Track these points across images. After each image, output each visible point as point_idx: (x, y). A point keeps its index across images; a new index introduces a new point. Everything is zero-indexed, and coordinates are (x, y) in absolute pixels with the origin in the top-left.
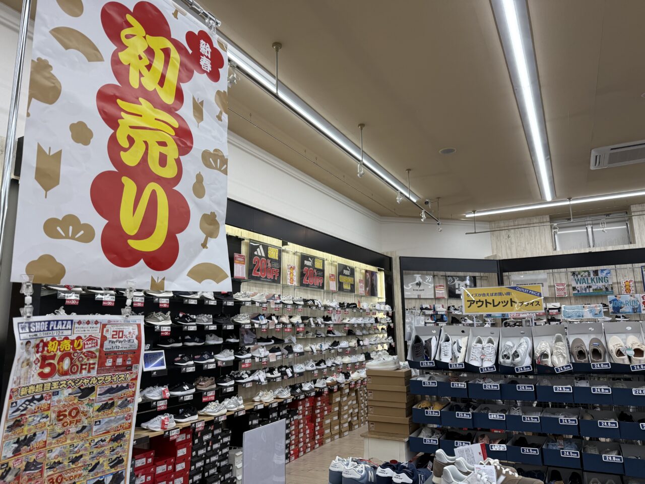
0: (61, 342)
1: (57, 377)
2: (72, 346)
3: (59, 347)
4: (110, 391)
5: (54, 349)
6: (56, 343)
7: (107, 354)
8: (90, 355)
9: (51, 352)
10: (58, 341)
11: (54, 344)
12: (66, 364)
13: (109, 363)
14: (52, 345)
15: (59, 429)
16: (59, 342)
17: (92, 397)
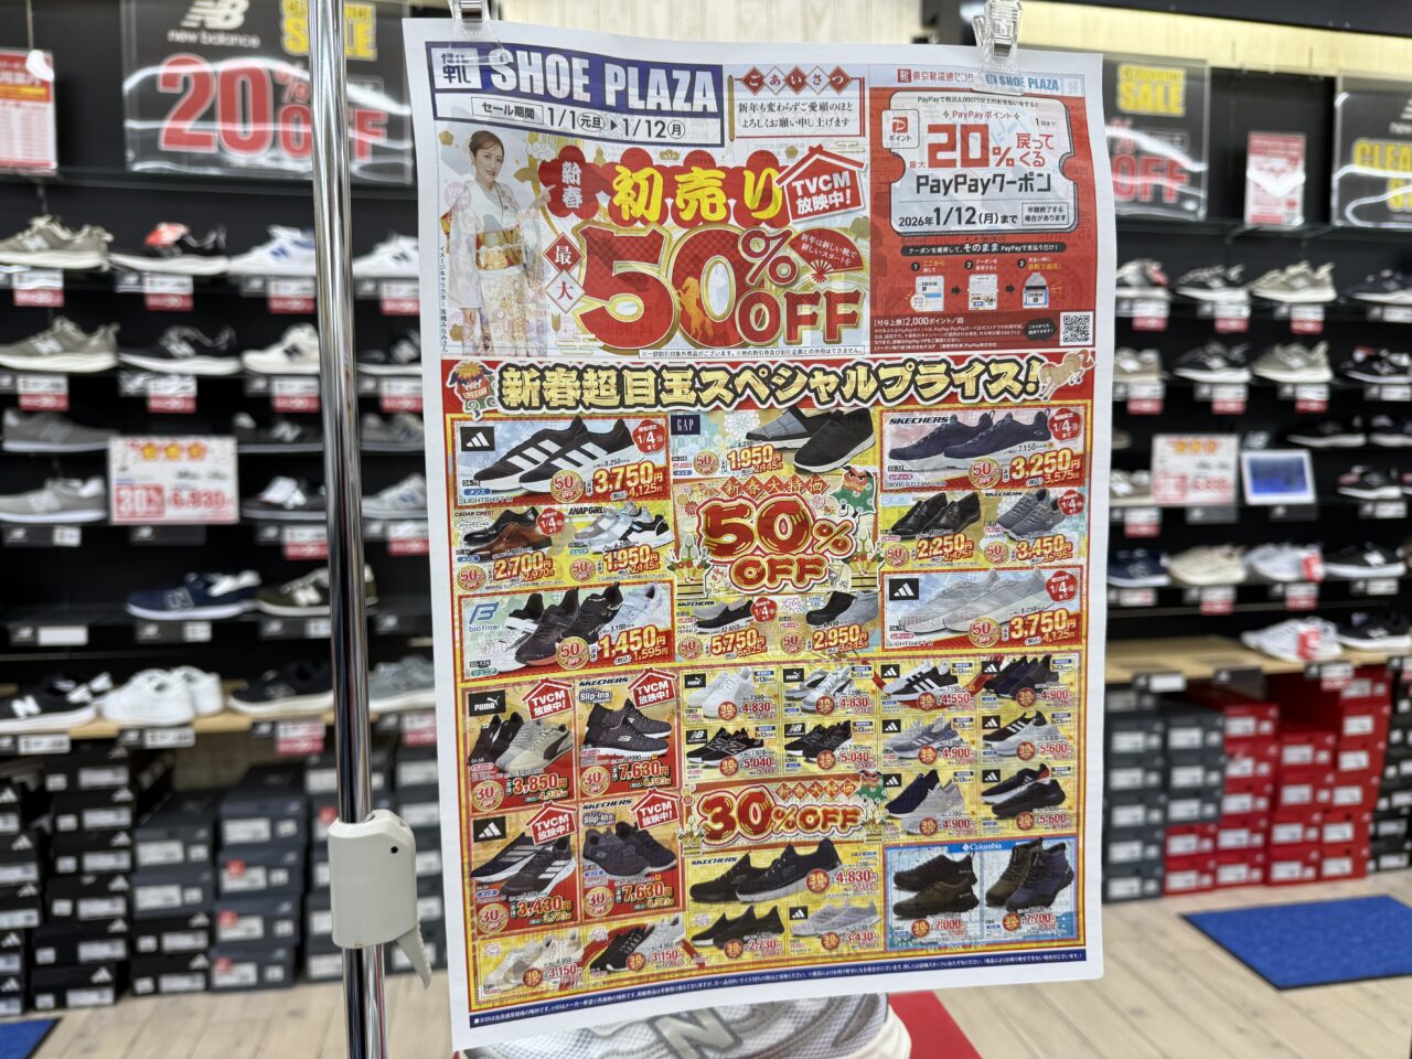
0: (679, 178)
1: (678, 348)
2: (732, 203)
3: (669, 202)
4: (948, 440)
5: (647, 207)
6: (650, 179)
7: (917, 251)
8: (829, 250)
9: (633, 220)
10: (660, 169)
11: (644, 186)
12: (717, 288)
13: (929, 296)
14: (636, 187)
15: (723, 591)
16: (669, 175)
17: (863, 458)
